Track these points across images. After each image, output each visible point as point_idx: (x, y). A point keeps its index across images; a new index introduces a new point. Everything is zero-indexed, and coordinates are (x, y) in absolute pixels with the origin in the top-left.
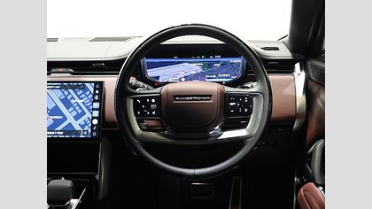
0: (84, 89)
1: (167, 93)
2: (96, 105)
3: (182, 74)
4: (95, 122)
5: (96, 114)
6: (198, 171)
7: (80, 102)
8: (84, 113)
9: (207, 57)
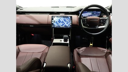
0: (68, 18)
1: (89, 19)
2: (71, 21)
3: (88, 15)
4: (71, 24)
5: (71, 23)
6: (95, 34)
7: (68, 20)
8: (68, 23)
9: (93, 11)
